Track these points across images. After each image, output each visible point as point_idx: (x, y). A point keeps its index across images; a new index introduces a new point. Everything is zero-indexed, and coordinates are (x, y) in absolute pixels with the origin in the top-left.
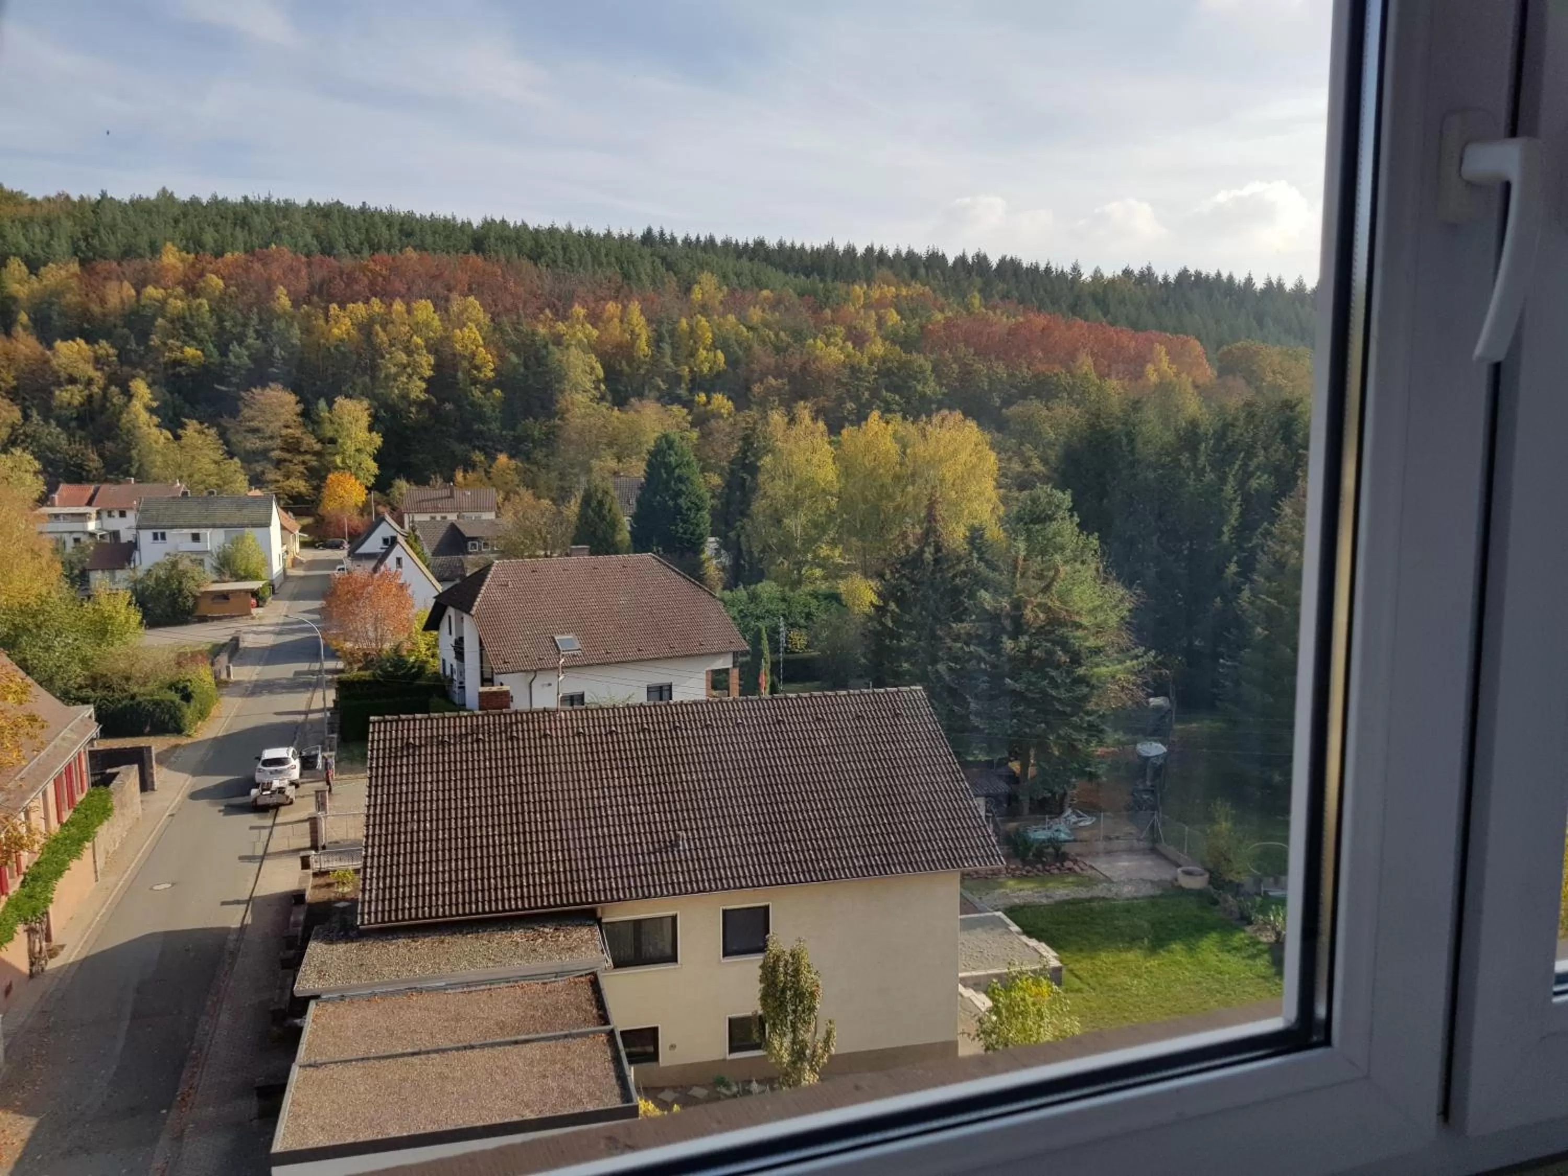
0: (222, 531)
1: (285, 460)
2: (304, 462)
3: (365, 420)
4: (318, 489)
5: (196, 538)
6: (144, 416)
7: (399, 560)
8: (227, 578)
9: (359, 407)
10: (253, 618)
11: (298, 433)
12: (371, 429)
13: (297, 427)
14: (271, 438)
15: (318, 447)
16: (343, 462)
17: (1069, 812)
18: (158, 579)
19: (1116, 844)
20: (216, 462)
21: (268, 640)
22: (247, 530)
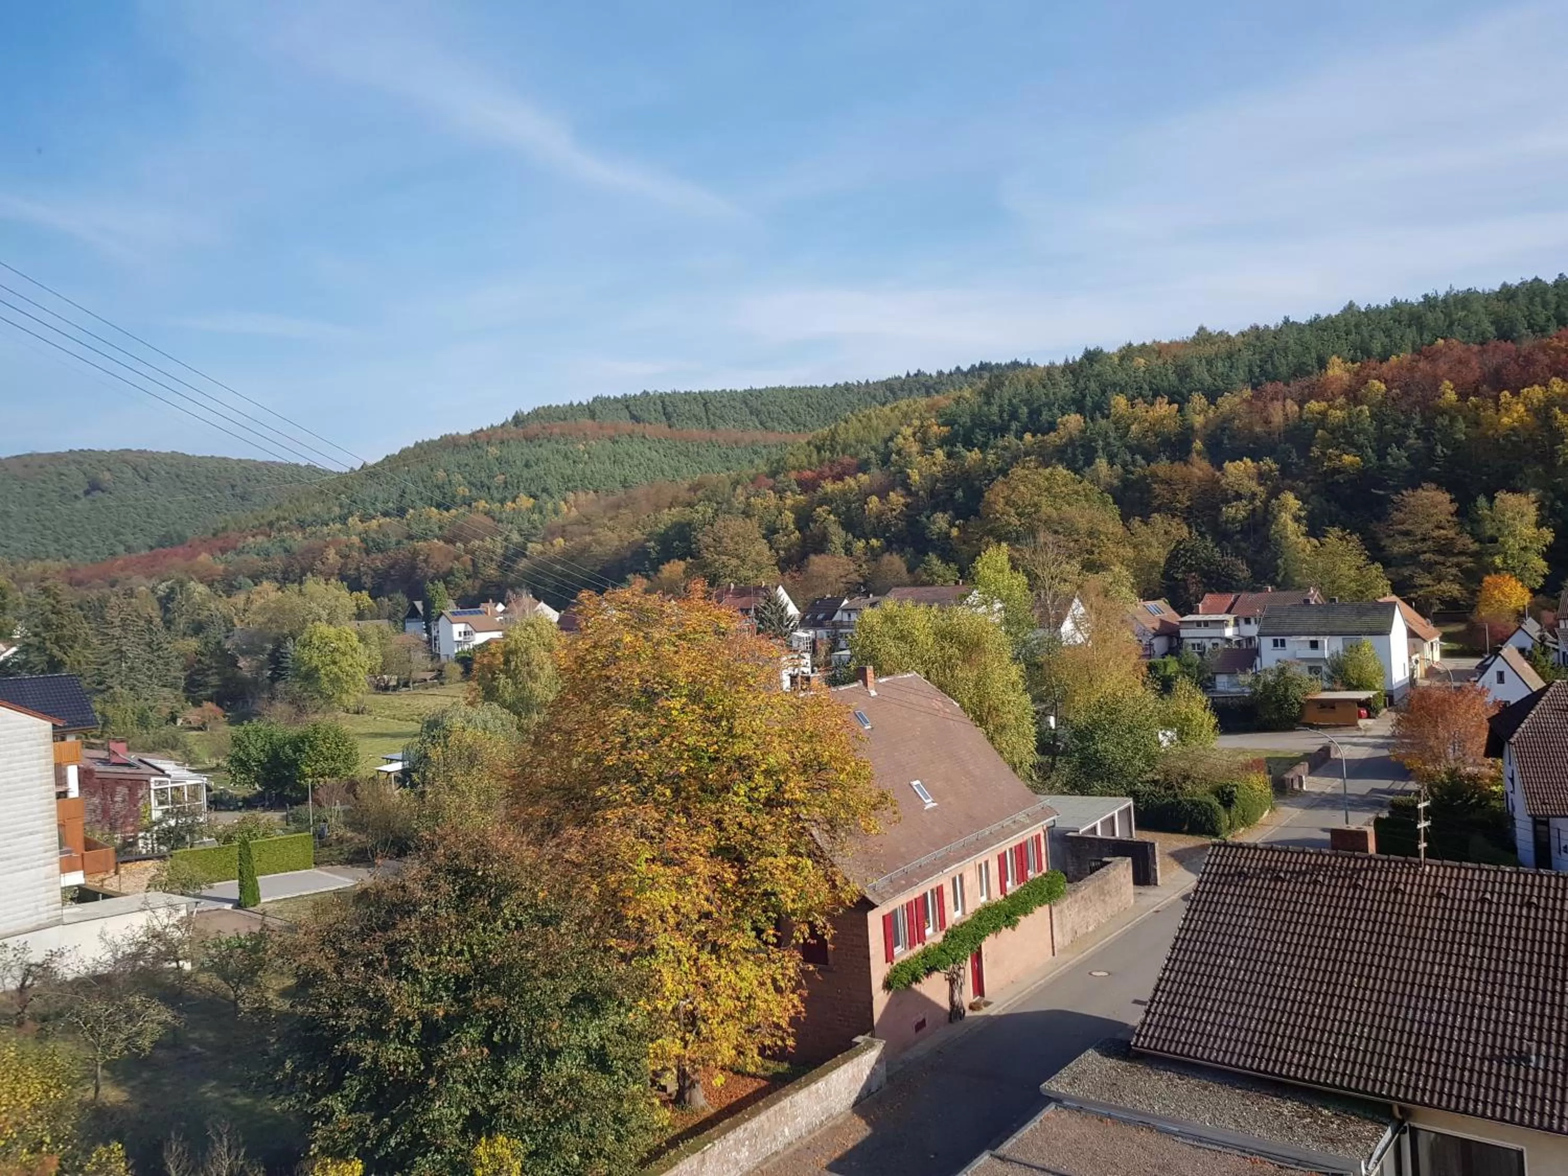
0: (1340, 638)
1: (1436, 563)
2: (1458, 565)
3: (1532, 513)
4: (1473, 593)
5: (1314, 645)
6: (1292, 526)
7: (1501, 675)
8: (1338, 687)
9: (1524, 500)
10: (1359, 729)
11: (1451, 533)
12: (1539, 525)
13: (1451, 528)
14: (1424, 540)
15: (1475, 547)
16: (1505, 562)
18: (1265, 685)
20: (1358, 568)
21: (1362, 753)
22: (1364, 638)
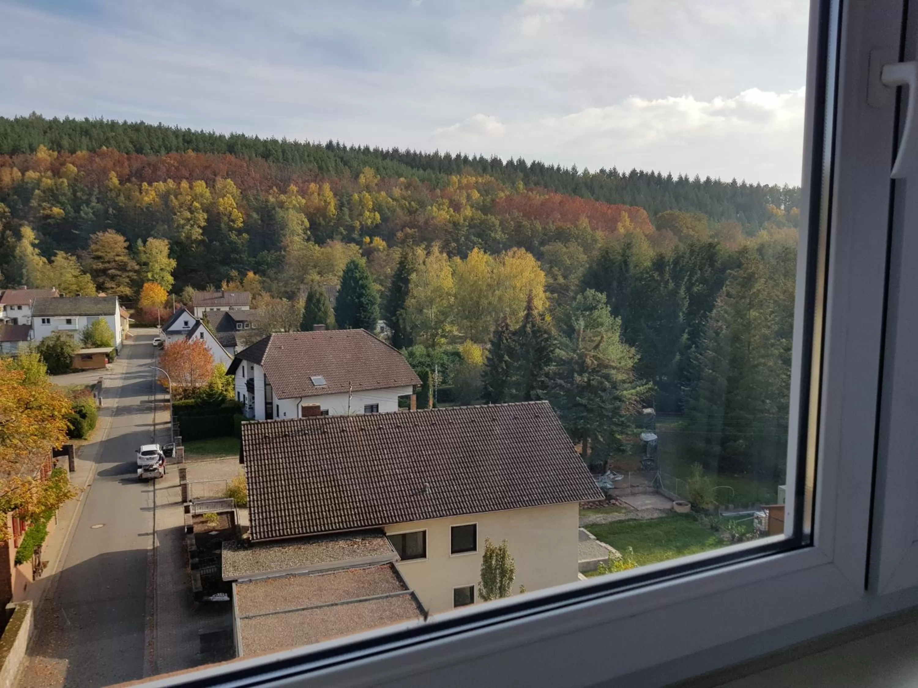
0: (85, 317)
1: (118, 275)
2: (128, 277)
3: (166, 251)
4: (138, 293)
5: (69, 322)
6: (30, 249)
7: (202, 334)
8: (89, 346)
9: (162, 243)
10: (107, 370)
11: (125, 259)
12: (169, 257)
13: (125, 255)
14: (109, 262)
15: (137, 267)
16: (153, 276)
17: (609, 472)
18: (48, 346)
19: (636, 490)
20: (76, 277)
21: (119, 383)
22: (100, 317)
